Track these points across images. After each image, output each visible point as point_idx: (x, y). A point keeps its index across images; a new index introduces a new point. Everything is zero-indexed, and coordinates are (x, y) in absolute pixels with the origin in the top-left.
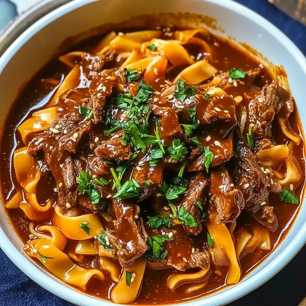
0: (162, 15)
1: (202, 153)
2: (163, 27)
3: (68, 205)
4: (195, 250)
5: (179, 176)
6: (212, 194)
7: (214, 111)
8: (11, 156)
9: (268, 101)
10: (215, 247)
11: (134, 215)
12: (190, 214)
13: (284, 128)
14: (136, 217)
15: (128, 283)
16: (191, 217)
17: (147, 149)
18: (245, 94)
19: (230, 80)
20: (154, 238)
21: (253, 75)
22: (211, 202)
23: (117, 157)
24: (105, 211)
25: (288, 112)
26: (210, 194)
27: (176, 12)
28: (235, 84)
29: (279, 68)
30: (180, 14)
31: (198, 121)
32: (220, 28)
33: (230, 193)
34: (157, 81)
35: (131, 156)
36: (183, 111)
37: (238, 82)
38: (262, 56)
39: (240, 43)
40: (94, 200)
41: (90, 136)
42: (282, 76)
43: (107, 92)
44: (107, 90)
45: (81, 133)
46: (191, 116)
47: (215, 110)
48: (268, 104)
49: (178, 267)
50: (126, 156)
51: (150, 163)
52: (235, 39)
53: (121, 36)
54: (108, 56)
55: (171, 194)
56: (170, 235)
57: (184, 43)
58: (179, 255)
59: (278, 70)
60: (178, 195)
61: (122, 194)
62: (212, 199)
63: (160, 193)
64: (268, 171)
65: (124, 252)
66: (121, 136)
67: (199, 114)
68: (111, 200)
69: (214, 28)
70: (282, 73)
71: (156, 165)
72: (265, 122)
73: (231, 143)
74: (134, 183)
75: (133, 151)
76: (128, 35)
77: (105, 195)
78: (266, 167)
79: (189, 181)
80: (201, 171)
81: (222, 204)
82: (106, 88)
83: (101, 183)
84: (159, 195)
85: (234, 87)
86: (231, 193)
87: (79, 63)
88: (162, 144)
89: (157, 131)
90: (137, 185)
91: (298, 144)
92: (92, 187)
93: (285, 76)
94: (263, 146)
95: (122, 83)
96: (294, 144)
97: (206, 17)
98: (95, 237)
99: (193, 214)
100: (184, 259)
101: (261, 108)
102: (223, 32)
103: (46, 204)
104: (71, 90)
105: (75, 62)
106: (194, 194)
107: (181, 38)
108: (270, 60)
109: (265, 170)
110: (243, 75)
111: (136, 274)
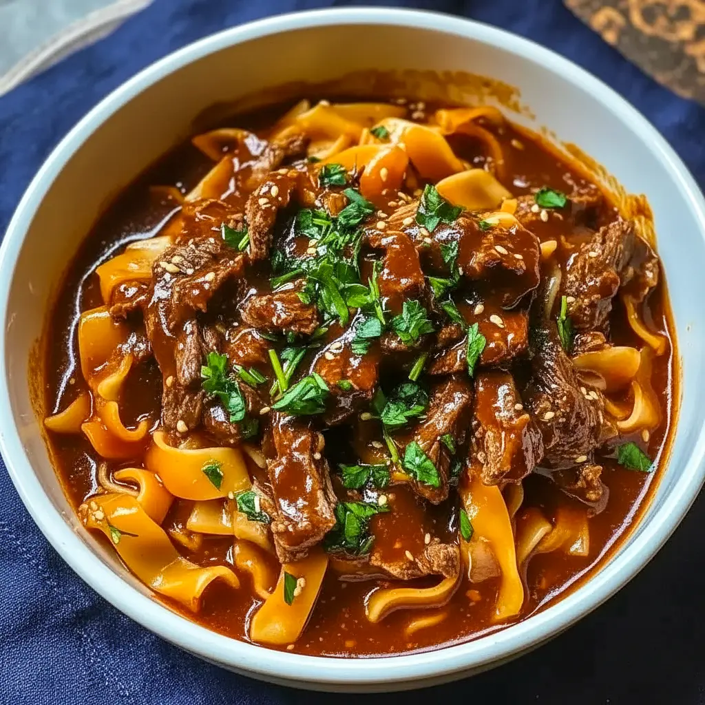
0: (410, 73)
1: (463, 335)
2: (411, 101)
3: (181, 426)
4: (432, 539)
5: (410, 377)
6: (479, 425)
7: (493, 251)
8: (74, 323)
9: (608, 255)
10: (474, 541)
11: (313, 451)
12: (428, 457)
13: (633, 317)
14: (318, 456)
15: (288, 597)
16: (428, 464)
17: (351, 316)
18: (563, 238)
19: (535, 209)
20: (349, 505)
21: (581, 202)
22: (474, 440)
23: (288, 324)
24: (255, 442)
25: (645, 284)
26: (475, 423)
27: (440, 69)
28: (544, 216)
29: (637, 200)
30: (447, 74)
31: (460, 269)
32: (527, 109)
33: (514, 423)
34: (384, 192)
35: (315, 329)
36: (431, 248)
37: (549, 214)
38: (604, 173)
39: (563, 144)
40: (234, 415)
41: (240, 285)
42: (643, 218)
43: (280, 199)
44: (278, 195)
45: (222, 274)
46: (447, 259)
47: (496, 250)
48: (607, 261)
49: (394, 570)
50: (307, 327)
51: (354, 346)
52: (553, 135)
53: (324, 107)
54: (292, 142)
55: (392, 413)
56: (383, 500)
57: (449, 133)
58: (397, 546)
59: (634, 203)
60: (407, 418)
61: (292, 403)
62: (477, 433)
63: (368, 412)
64: (593, 396)
65: (287, 526)
66: (300, 285)
67: (463, 257)
68: (268, 418)
69: (516, 108)
70: (642, 210)
71: (365, 352)
72: (599, 296)
73: (524, 324)
74: (317, 382)
75: (321, 320)
76: (338, 107)
77: (258, 406)
78: (589, 389)
79: (431, 394)
80: (457, 373)
81: (498, 444)
82: (279, 190)
83: (251, 377)
84: (365, 416)
85: (541, 221)
86: (516, 421)
87: (230, 151)
88: (381, 307)
89: (374, 282)
90: (324, 386)
91: (660, 352)
92: (232, 388)
93: (649, 217)
94: (590, 345)
95: (312, 189)
96: (653, 351)
97: (500, 84)
98: (231, 496)
99: (434, 460)
100: (408, 554)
101: (591, 265)
102: (533, 117)
103: (137, 424)
104: (212, 200)
105: (222, 149)
106: (440, 420)
107: (443, 122)
108: (620, 183)
109: (588, 394)
110: (562, 201)
111: (306, 580)
